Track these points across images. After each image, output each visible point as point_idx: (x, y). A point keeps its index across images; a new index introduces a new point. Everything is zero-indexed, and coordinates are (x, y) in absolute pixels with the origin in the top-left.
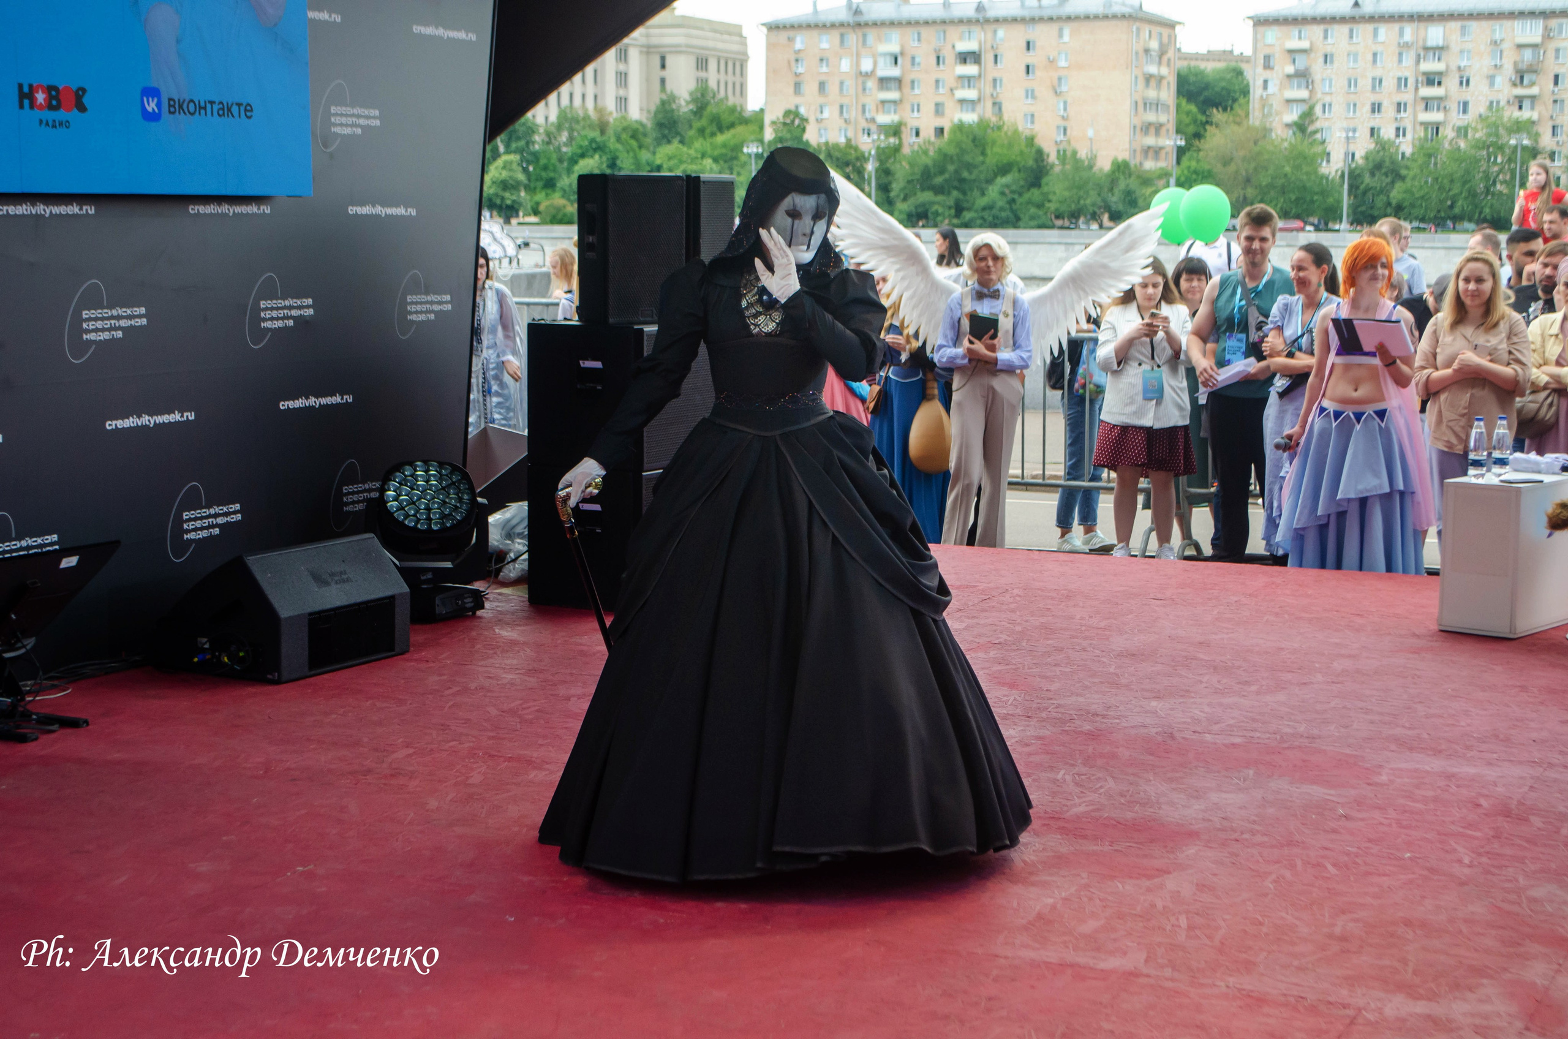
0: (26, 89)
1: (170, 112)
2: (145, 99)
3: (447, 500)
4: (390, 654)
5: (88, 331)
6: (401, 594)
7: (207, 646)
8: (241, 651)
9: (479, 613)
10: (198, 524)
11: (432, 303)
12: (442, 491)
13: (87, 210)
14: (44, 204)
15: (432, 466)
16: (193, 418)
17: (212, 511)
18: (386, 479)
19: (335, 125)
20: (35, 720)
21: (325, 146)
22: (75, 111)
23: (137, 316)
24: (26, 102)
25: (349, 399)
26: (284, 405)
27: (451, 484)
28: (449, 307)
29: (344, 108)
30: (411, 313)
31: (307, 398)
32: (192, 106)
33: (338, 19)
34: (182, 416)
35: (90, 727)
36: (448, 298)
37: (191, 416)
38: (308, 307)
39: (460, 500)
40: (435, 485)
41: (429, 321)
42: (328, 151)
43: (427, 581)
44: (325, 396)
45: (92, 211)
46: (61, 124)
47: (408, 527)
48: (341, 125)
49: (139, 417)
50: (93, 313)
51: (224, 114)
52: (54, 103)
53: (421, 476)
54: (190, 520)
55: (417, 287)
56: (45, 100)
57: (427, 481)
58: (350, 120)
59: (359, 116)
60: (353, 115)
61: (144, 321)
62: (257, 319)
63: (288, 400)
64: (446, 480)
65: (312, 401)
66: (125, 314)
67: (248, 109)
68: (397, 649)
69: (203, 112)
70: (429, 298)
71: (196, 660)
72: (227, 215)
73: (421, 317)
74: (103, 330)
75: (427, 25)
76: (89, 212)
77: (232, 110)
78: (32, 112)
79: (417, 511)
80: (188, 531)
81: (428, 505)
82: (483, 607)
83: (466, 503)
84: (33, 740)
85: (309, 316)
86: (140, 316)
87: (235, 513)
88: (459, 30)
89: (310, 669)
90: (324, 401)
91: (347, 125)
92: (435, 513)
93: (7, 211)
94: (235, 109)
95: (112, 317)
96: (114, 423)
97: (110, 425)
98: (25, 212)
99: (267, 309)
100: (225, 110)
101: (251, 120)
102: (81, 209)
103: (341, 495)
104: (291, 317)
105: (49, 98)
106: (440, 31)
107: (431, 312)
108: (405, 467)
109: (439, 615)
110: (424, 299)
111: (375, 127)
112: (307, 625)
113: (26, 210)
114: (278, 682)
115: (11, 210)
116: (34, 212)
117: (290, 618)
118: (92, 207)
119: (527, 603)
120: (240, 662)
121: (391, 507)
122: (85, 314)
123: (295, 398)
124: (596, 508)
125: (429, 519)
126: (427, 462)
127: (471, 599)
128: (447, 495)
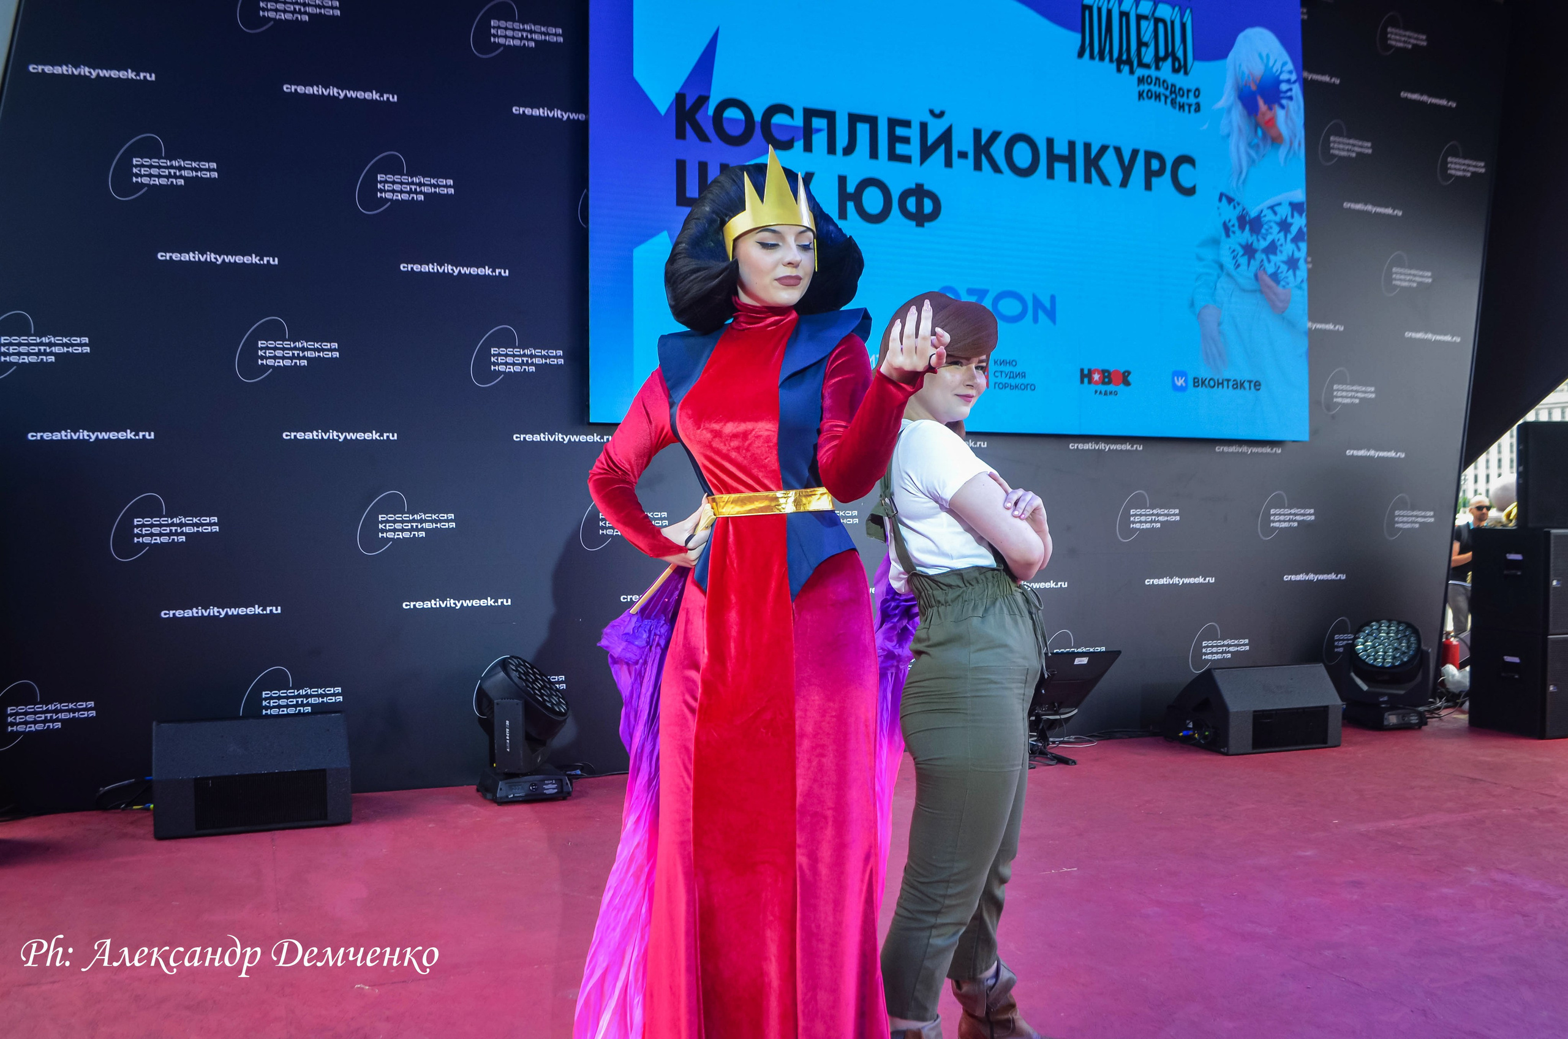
0: (1086, 372)
1: (1194, 386)
2: (1176, 378)
3: (1399, 647)
4: (1323, 745)
5: (1134, 522)
6: (1333, 705)
7: (1191, 726)
8: (1207, 731)
9: (1424, 728)
10: (1214, 650)
11: (1417, 516)
12: (1396, 641)
13: (1136, 448)
14: (1105, 443)
15: (1393, 624)
16: (1213, 581)
17: (1226, 642)
18: (1359, 631)
19: (1337, 397)
20: (1048, 757)
21: (1328, 410)
22: (1122, 386)
23: (1172, 515)
24: (1086, 380)
26: (1286, 578)
27: (1403, 637)
28: (1432, 519)
29: (1344, 386)
30: (1398, 522)
31: (1307, 574)
32: (1212, 383)
33: (1342, 329)
34: (1205, 580)
35: (1075, 765)
36: (1431, 512)
37: (1212, 580)
39: (1408, 647)
40: (1392, 636)
41: (1413, 529)
42: (1330, 413)
43: (1384, 702)
44: (1323, 573)
45: (1140, 448)
46: (1111, 393)
47: (1367, 663)
48: (1342, 397)
49: (1171, 578)
50: (1138, 511)
51: (1237, 387)
52: (1106, 380)
53: (1384, 629)
55: (1403, 505)
56: (1099, 378)
57: (1388, 633)
58: (1349, 394)
59: (1357, 391)
60: (1352, 391)
61: (1178, 518)
63: (1292, 575)
64: (1401, 633)
65: (1311, 577)
66: (1162, 513)
68: (1329, 744)
69: (1220, 386)
70: (1415, 513)
71: (1181, 734)
72: (1245, 454)
73: (1408, 525)
74: (1146, 522)
75: (1417, 331)
76: (1138, 448)
79: (1377, 652)
81: (1384, 649)
82: (1426, 724)
83: (1414, 650)
86: (1174, 515)
87: (1244, 645)
88: (1445, 334)
89: (1254, 748)
90: (1321, 577)
91: (1346, 397)
92: (1389, 655)
93: (1077, 447)
94: (1246, 385)
95: (1152, 515)
96: (1152, 581)
97: (1148, 582)
98: (1091, 448)
99: (1275, 515)
100: (1239, 385)
101: (1259, 392)
102: (1132, 447)
103: (1332, 640)
105: (1104, 377)
106: (1430, 336)
107: (1416, 522)
108: (1374, 623)
109: (1386, 726)
110: (1410, 513)
111: (1370, 399)
112: (1251, 718)
113: (1092, 446)
114: (1227, 754)
115: (1081, 446)
116: (1097, 448)
117: (1237, 712)
118: (1141, 446)
119: (1467, 725)
120: (1205, 737)
121: (1358, 649)
122: (1132, 512)
123: (1296, 574)
124: (1516, 660)
125: (1384, 659)
126: (1390, 621)
127: (1416, 718)
128: (1400, 643)
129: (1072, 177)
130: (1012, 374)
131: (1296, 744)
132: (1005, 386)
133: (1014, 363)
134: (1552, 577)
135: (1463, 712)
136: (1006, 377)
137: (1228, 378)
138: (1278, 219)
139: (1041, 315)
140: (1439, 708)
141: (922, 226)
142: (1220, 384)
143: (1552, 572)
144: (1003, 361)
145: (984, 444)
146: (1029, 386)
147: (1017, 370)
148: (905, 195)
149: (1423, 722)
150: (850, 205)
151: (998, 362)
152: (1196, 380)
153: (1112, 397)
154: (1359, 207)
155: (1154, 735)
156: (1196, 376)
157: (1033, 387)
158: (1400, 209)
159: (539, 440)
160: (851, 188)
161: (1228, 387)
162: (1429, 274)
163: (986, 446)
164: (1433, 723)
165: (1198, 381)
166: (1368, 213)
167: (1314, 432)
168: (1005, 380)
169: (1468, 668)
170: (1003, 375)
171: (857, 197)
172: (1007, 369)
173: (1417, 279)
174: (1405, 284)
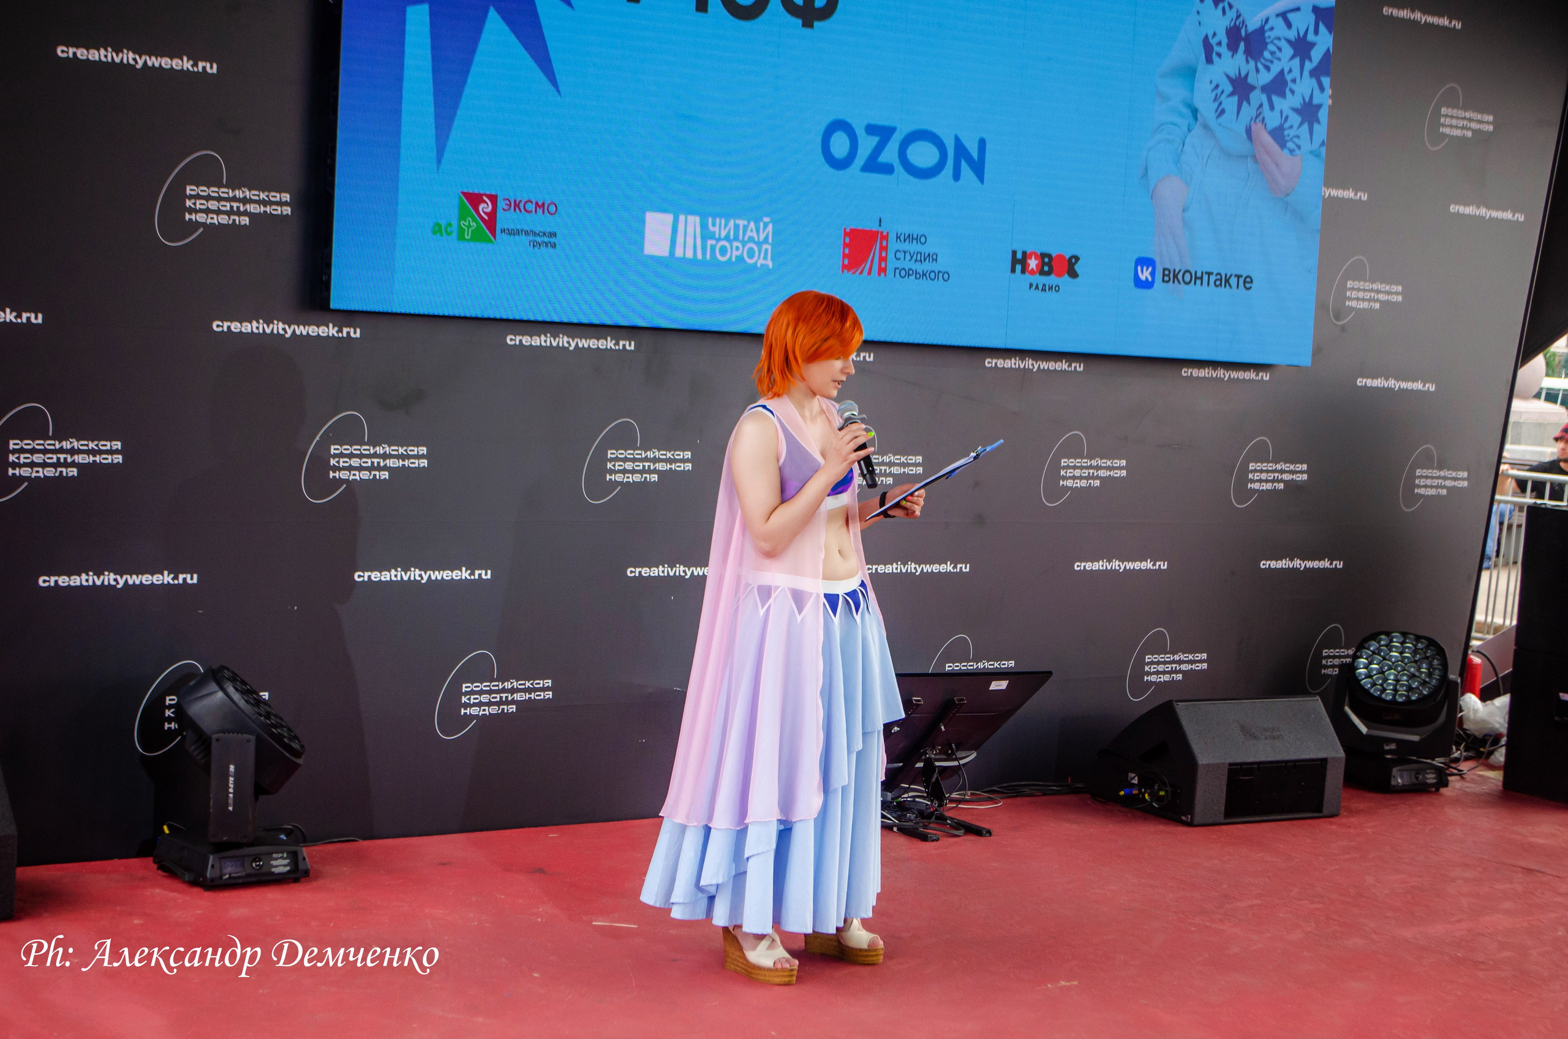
0: (1019, 256)
1: (1163, 281)
2: (1139, 268)
3: (1417, 674)
4: (1315, 815)
5: (1065, 478)
6: (1335, 759)
7: (1135, 781)
8: (1162, 790)
9: (1443, 790)
10: (1161, 668)
11: (1445, 478)
12: (1413, 664)
13: (1075, 367)
14: (1032, 360)
15: (1409, 638)
16: (1166, 567)
17: (1177, 657)
18: (1361, 646)
19: (1350, 299)
20: (949, 824)
21: (1337, 318)
22: (1066, 275)
23: (1117, 468)
24: (1018, 267)
25: (1339, 564)
26: (1264, 564)
27: (1424, 658)
28: (1465, 484)
29: (1362, 283)
30: (1419, 487)
31: (1292, 560)
32: (1187, 277)
33: (1364, 196)
34: (1154, 565)
35: (992, 837)
36: (1464, 475)
37: (1164, 566)
38: (1302, 472)
39: (1430, 675)
40: (1407, 657)
41: (1439, 496)
42: (1340, 323)
43: (1390, 752)
44: (1313, 559)
45: (1080, 368)
46: (1051, 288)
47: (1372, 695)
48: (1357, 299)
49: (1109, 561)
50: (1072, 462)
51: (1221, 284)
52: (1046, 268)
53: (1396, 646)
54: (1152, 663)
55: (1427, 461)
56: (1037, 266)
57: (1401, 653)
58: (1368, 295)
59: (1378, 292)
60: (1372, 291)
61: (1124, 473)
62: (1243, 478)
63: (1272, 560)
64: (1420, 654)
65: (1297, 563)
66: (1104, 465)
67: (1247, 282)
68: (1326, 811)
69: (1198, 282)
70: (1442, 473)
71: (1122, 793)
72: (1221, 380)
73: (1431, 492)
74: (1081, 478)
75: (1466, 204)
76: (1078, 369)
77: (1230, 281)
78: (1023, 276)
79: (1386, 680)
80: (1149, 674)
81: (1396, 676)
82: (1446, 785)
83: (1436, 679)
84: (933, 841)
85: (1301, 481)
86: (1120, 468)
87: (1201, 661)
88: (1505, 210)
89: (1226, 817)
90: (1310, 564)
91: (1363, 300)
92: (1403, 685)
93: (996, 363)
94: (1233, 281)
95: (1091, 467)
96: (1083, 564)
97: (1078, 566)
98: (1013, 366)
99: (1255, 471)
100: (1224, 281)
101: (1252, 289)
102: (1070, 366)
103: (1319, 657)
104: (1281, 481)
105: (1043, 264)
106: (1481, 211)
107: (1444, 487)
108: (1382, 637)
109: (1394, 786)
110: (1436, 474)
111: (1396, 303)
112: (1226, 772)
113: (1015, 364)
114: (1190, 824)
115: (1000, 363)
116: (1022, 366)
117: (1208, 765)
118: (1082, 365)
119: (1501, 788)
120: (1160, 799)
121: (1360, 674)
122: (1064, 462)
123: (1277, 559)
125: (1395, 690)
126: (1404, 634)
127: (1433, 776)
128: (1419, 669)
130: (919, 255)
131: (1282, 812)
132: (908, 273)
133: (923, 240)
135: (1496, 769)
136: (912, 258)
137: (1209, 270)
138: (1292, 35)
140: (1460, 761)
141: (811, 26)
142: (1197, 278)
144: (909, 235)
145: (870, 357)
146: (941, 275)
147: (926, 249)
149: (1440, 781)
151: (902, 238)
152: (1167, 272)
153: (1052, 295)
154: (1404, 14)
155: (1076, 791)
156: (1168, 266)
157: (946, 276)
158: (1458, 19)
159: (250, 331)
161: (1208, 284)
162: (1491, 118)
163: (872, 359)
164: (1455, 783)
165: (1169, 275)
166: (1415, 23)
167: (1317, 351)
168: (908, 265)
170: (908, 255)
172: (914, 247)
173: (1474, 125)
174: (1457, 133)
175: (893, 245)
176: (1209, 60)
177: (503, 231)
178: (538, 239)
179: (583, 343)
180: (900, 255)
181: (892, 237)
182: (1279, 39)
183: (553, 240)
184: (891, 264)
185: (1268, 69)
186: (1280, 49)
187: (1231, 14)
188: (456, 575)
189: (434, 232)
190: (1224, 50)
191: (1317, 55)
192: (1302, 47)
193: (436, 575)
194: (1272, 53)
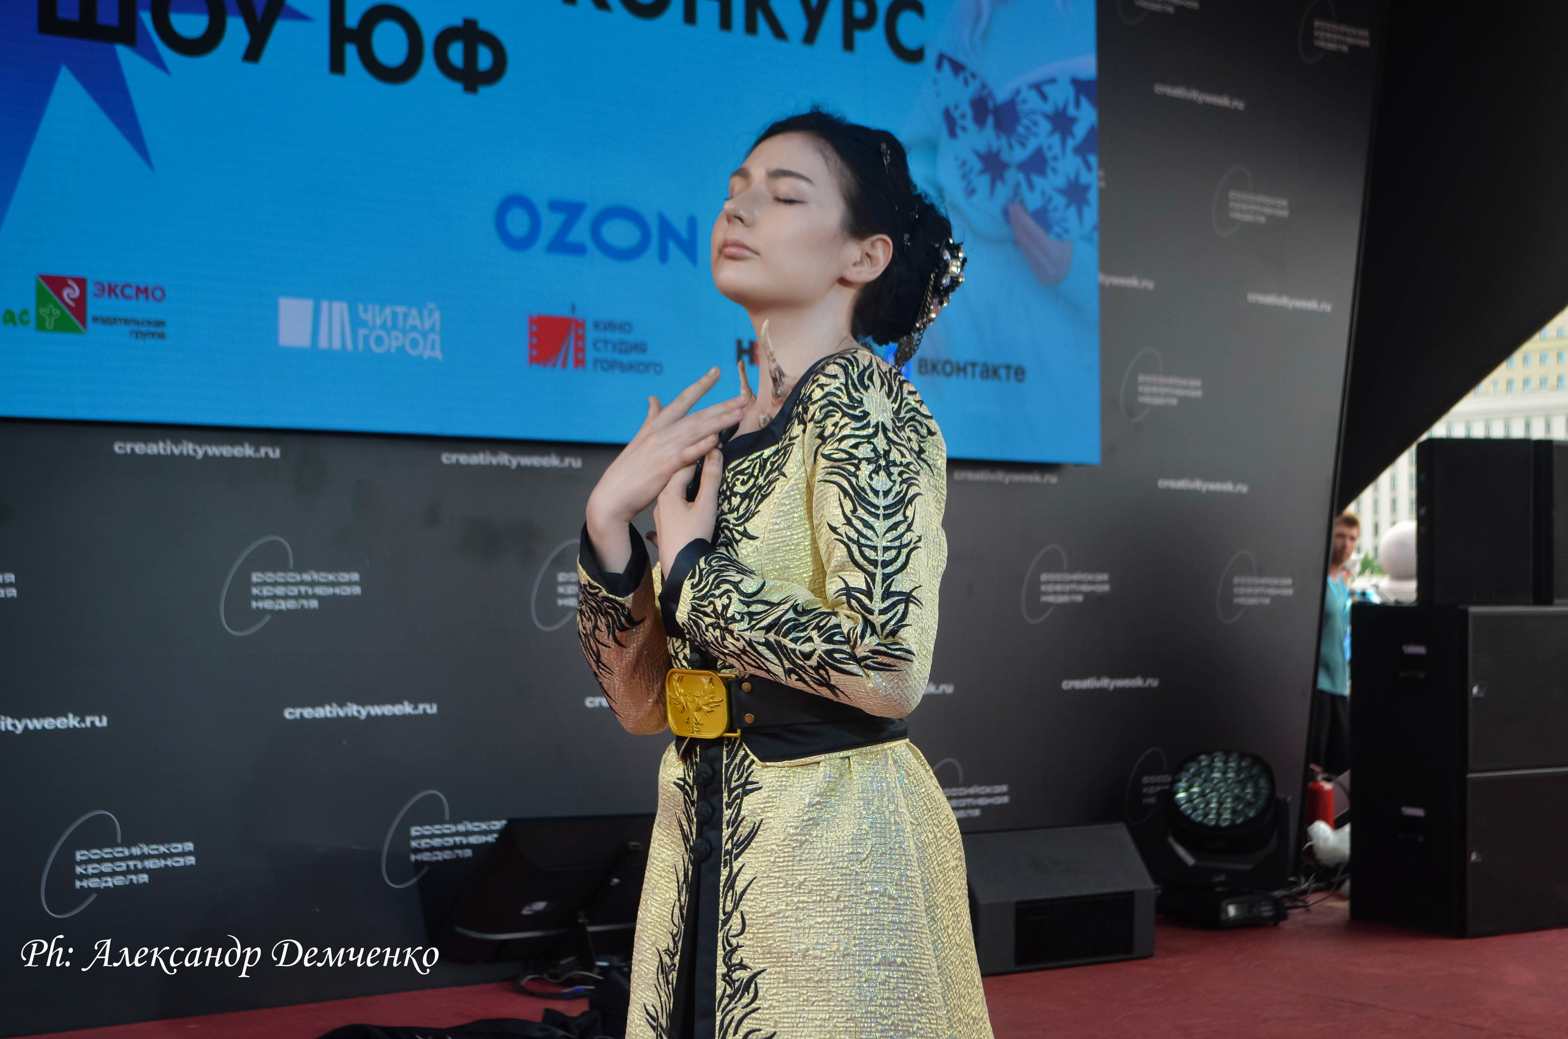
0: (746, 345)
3: (1242, 795)
4: (1124, 956)
6: (1142, 891)
9: (1283, 924)
11: (1267, 586)
12: (1237, 785)
15: (1233, 757)
16: (951, 691)
18: (1179, 769)
19: (1143, 394)
21: (1130, 416)
25: (1154, 683)
26: (1067, 685)
27: (1248, 778)
28: (1290, 592)
29: (1154, 378)
30: (1238, 596)
31: (1099, 678)
33: (1151, 286)
34: (937, 689)
36: (1289, 581)
37: (948, 689)
38: (1102, 582)
39: (1256, 795)
40: (1230, 778)
41: (1260, 607)
42: (1133, 421)
43: (1220, 884)
44: (1123, 678)
47: (1193, 821)
48: (1152, 395)
51: (988, 375)
53: (1218, 767)
55: (1246, 569)
57: (1225, 773)
58: (1163, 390)
59: (1174, 386)
60: (1167, 385)
62: (1035, 591)
63: (1075, 680)
64: (1244, 773)
65: (1105, 683)
67: (1019, 373)
68: (1137, 954)
70: (1265, 580)
72: (1001, 483)
73: (1253, 601)
75: (1266, 293)
79: (1208, 803)
81: (1219, 799)
82: (1285, 917)
83: (1264, 800)
85: (1103, 592)
87: (1001, 794)
88: (1308, 299)
89: (1018, 963)
90: (1120, 683)
91: (1158, 395)
92: (1227, 809)
94: (1002, 372)
99: (1048, 582)
100: (990, 372)
104: (1080, 593)
106: (1285, 301)
107: (1266, 596)
108: (1203, 757)
109: (1224, 923)
110: (1257, 580)
111: (1195, 398)
112: (1013, 914)
117: (990, 905)
119: (1347, 919)
121: (1180, 799)
123: (1082, 677)
124: (1419, 812)
125: (1219, 815)
126: (1227, 753)
127: (1270, 908)
128: (1243, 789)
129: (726, 22)
130: (623, 345)
131: (1083, 956)
132: (612, 365)
133: (627, 328)
134: (1471, 681)
135: (1342, 898)
136: (615, 348)
138: (1048, 108)
139: (673, 248)
140: (1304, 892)
141: (474, 91)
142: (960, 369)
143: (1471, 674)
144: (610, 323)
145: (576, 462)
146: (651, 367)
147: (631, 338)
148: (445, 38)
149: (1280, 914)
150: (351, 52)
151: (602, 326)
152: (923, 364)
154: (1178, 92)
157: (657, 367)
158: (1240, 99)
160: (352, 19)
162: (1285, 203)
163: (579, 465)
164: (1297, 915)
166: (1193, 103)
167: (1108, 450)
168: (611, 355)
169: (1347, 829)
170: (610, 345)
171: (362, 36)
172: (616, 336)
173: (1267, 210)
174: (1248, 218)
175: (591, 334)
176: (952, 133)
177: (95, 319)
178: (143, 329)
179: (214, 451)
180: (600, 345)
181: (589, 326)
182: (1033, 112)
183: (160, 330)
184: (590, 354)
185: (1023, 144)
186: (1036, 124)
187: (974, 85)
188: (61, 723)
189: (5, 321)
190: (969, 123)
191: (1081, 130)
192: (1061, 122)
193: (35, 724)
194: (1027, 128)
